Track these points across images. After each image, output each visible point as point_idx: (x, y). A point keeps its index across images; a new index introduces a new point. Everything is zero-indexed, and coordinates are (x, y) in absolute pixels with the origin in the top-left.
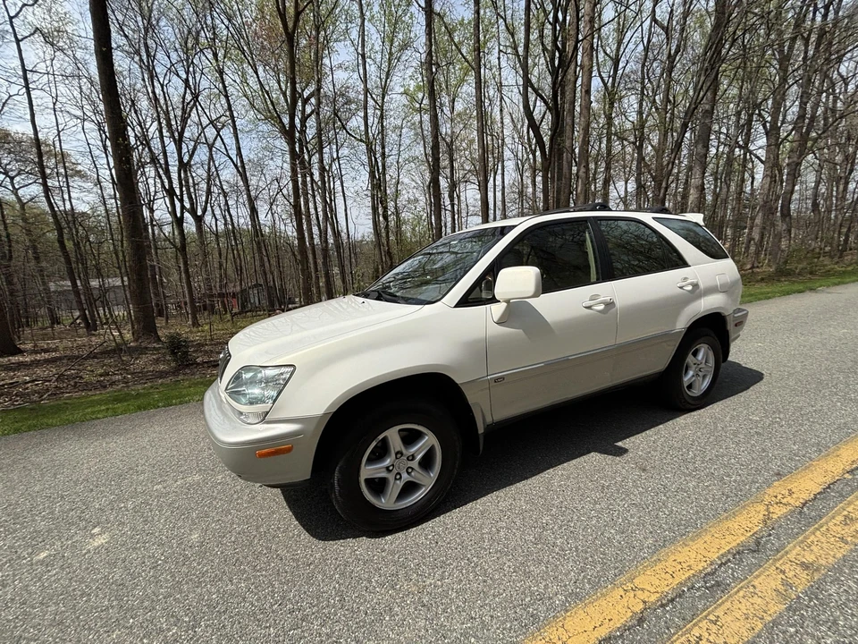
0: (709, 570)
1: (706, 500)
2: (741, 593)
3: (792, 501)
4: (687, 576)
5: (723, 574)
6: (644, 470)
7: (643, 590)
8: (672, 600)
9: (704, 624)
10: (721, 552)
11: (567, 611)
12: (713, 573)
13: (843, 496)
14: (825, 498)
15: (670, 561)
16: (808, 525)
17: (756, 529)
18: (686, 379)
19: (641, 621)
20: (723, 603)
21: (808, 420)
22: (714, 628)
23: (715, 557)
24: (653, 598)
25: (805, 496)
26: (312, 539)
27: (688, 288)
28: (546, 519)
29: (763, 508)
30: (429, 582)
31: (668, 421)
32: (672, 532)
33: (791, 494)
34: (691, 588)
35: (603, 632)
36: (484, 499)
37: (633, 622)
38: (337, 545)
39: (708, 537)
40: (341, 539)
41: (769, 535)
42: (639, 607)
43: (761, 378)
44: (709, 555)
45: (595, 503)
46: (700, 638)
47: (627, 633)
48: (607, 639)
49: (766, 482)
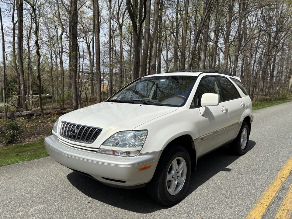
0: (276, 196)
1: (264, 180)
2: (286, 199)
4: (272, 198)
5: (280, 196)
6: (242, 174)
7: (264, 203)
8: (272, 204)
9: (283, 207)
10: (276, 191)
11: (249, 212)
12: (277, 196)
14: (291, 175)
15: (266, 196)
17: (281, 184)
18: (241, 142)
19: (269, 209)
20: (284, 202)
21: (276, 155)
22: (285, 207)
23: (275, 192)
24: (268, 204)
25: (287, 175)
26: (141, 214)
27: (243, 106)
28: (223, 192)
29: (279, 179)
30: (202, 215)
31: (237, 159)
32: (261, 189)
33: (283, 175)
34: (275, 200)
35: (262, 214)
36: (196, 190)
37: (267, 210)
38: (155, 213)
39: (271, 189)
40: (154, 211)
41: (285, 185)
42: (266, 207)
43: (256, 143)
44: (274, 192)
45: (235, 185)
46: (284, 209)
47: (267, 213)
48: (264, 215)
49: (276, 173)
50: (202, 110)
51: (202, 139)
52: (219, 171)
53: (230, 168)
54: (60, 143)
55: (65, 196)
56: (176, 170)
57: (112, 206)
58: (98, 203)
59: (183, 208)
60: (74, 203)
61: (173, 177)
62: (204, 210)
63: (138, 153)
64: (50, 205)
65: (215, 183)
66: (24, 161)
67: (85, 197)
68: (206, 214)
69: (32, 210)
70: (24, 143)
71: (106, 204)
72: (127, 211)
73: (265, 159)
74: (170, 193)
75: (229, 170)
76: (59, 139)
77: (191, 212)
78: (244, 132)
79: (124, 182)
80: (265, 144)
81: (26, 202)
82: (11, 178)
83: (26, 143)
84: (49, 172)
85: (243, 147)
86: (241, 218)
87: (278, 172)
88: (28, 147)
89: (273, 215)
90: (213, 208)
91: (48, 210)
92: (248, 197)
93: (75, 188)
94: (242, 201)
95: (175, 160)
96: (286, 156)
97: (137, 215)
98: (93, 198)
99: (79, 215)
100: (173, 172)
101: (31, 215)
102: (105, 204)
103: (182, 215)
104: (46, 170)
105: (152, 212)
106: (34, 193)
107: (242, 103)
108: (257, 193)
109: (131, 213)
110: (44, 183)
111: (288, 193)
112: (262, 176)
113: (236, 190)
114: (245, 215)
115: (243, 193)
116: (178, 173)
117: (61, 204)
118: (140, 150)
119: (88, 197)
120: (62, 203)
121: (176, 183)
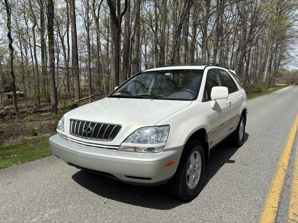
0: (284, 183)
1: (268, 169)
2: (294, 186)
3: (285, 165)
4: (281, 186)
5: (288, 183)
6: (246, 165)
7: (276, 191)
8: (283, 191)
9: (293, 193)
10: (283, 179)
11: (265, 201)
12: (285, 184)
13: (294, 162)
14: (291, 163)
15: (275, 184)
16: (293, 169)
17: (285, 173)
18: (240, 134)
19: (282, 197)
20: (293, 188)
21: (271, 145)
22: (296, 193)
24: (279, 192)
25: (287, 163)
26: (163, 210)
27: (241, 98)
28: (235, 183)
29: (281, 168)
30: (223, 207)
31: (237, 150)
32: (269, 178)
33: (284, 163)
34: (284, 188)
35: (277, 202)
36: (209, 183)
37: (281, 198)
38: (177, 209)
39: (277, 177)
40: (175, 207)
41: (288, 173)
42: (279, 195)
43: (248, 135)
44: (281, 180)
45: (243, 176)
46: (295, 196)
47: (282, 200)
48: (279, 202)
49: (276, 162)
50: (212, 103)
51: (213, 132)
52: (224, 164)
53: (233, 160)
54: (69, 142)
55: (77, 198)
56: (194, 164)
57: (131, 205)
58: (115, 203)
59: (203, 201)
60: (90, 205)
61: (191, 172)
62: (223, 201)
63: (162, 148)
64: (64, 208)
65: (224, 175)
66: (18, 164)
67: (99, 198)
68: (226, 205)
69: (46, 215)
70: (5, 145)
71: (124, 203)
72: (148, 208)
73: (262, 149)
74: (190, 188)
75: (233, 162)
76: (68, 138)
77: (212, 205)
78: (242, 124)
79: (150, 179)
80: (258, 135)
81: (36, 207)
82: (10, 183)
83: (7, 145)
84: (51, 174)
85: (241, 139)
86: (260, 207)
87: (277, 161)
88: (12, 149)
89: (287, 202)
90: (231, 200)
91: (64, 214)
92: (259, 187)
93: (86, 189)
94: (255, 191)
95: (193, 154)
96: (280, 146)
97: (159, 211)
98: (108, 197)
99: (100, 217)
100: (191, 166)
101: (48, 221)
102: (122, 203)
103: (204, 209)
104: (47, 172)
105: (174, 207)
106: (42, 197)
107: (241, 96)
108: (266, 181)
109: (153, 210)
110: (50, 186)
111: (294, 180)
112: (265, 166)
113: (246, 180)
114: (262, 203)
115: (254, 183)
116: (195, 167)
117: (76, 207)
118: (164, 146)
119: (102, 197)
120: (77, 205)
121: (194, 176)
